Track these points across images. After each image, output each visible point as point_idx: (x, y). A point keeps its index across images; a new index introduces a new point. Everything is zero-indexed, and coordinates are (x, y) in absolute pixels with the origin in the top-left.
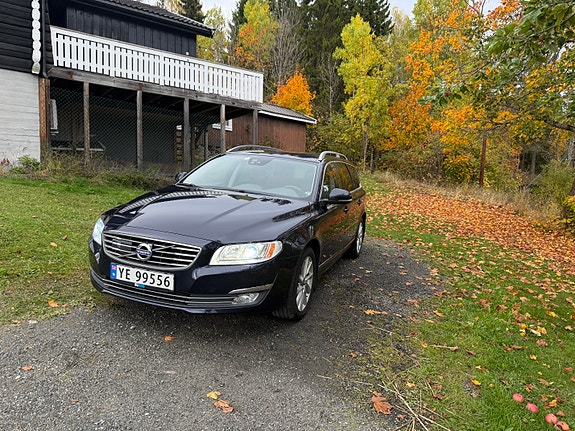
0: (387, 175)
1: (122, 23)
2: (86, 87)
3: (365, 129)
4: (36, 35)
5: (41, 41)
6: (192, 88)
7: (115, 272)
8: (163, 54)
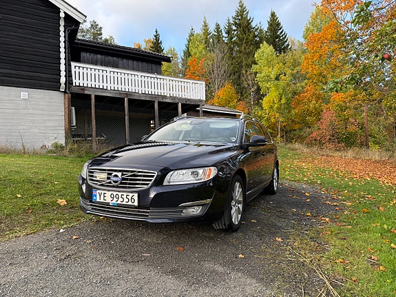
0: (297, 145)
1: (115, 58)
2: (93, 97)
3: (277, 115)
4: (63, 67)
5: (65, 71)
6: (159, 94)
7: (96, 196)
8: (140, 74)
